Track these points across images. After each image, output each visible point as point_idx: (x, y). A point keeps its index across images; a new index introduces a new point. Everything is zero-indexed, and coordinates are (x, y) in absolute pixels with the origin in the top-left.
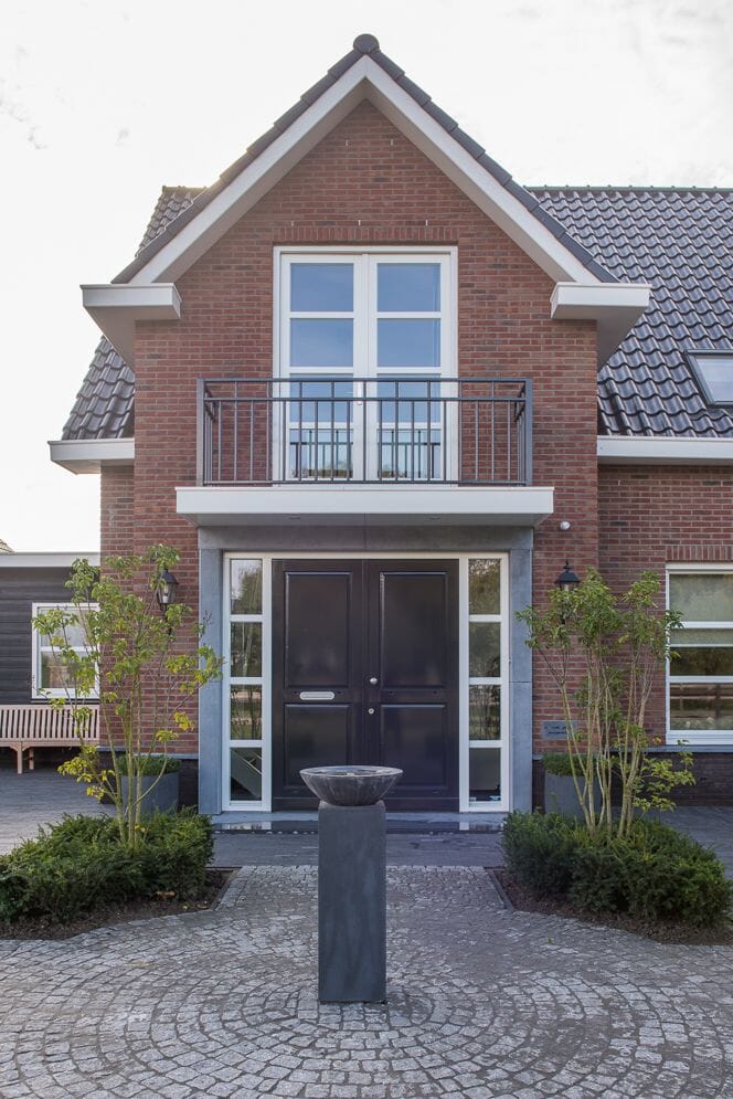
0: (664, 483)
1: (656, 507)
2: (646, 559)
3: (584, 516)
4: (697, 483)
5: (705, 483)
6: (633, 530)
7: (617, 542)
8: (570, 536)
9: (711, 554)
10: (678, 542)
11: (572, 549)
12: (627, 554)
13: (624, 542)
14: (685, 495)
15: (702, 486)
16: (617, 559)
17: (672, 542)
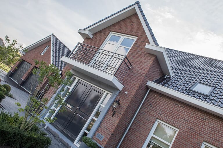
0: (165, 100)
1: (161, 104)
2: (152, 115)
3: (132, 93)
4: (173, 103)
5: (175, 104)
6: (153, 107)
7: (148, 108)
8: (126, 96)
9: (168, 122)
10: (162, 115)
11: (125, 98)
12: (149, 112)
13: (149, 109)
14: (169, 105)
15: (174, 104)
16: (146, 112)
17: (160, 114)
